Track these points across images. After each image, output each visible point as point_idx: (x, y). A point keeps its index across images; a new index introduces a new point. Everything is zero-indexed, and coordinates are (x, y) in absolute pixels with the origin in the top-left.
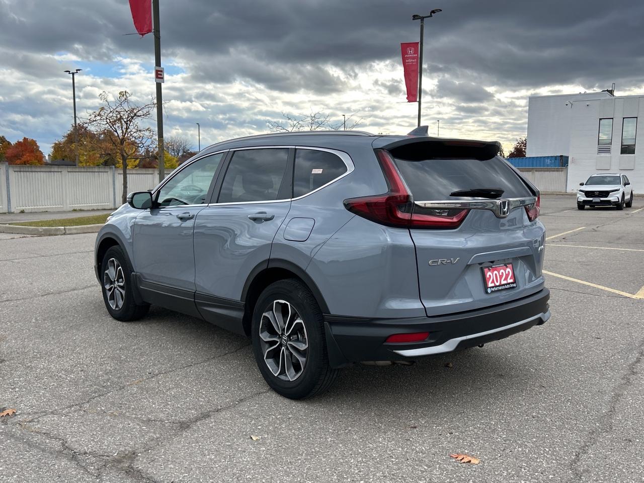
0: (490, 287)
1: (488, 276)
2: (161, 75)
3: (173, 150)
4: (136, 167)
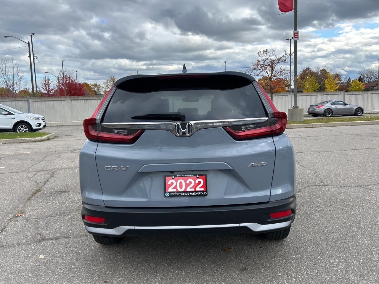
0: (169, 192)
1: (169, 183)
2: (297, 35)
3: (368, 77)
4: (337, 90)
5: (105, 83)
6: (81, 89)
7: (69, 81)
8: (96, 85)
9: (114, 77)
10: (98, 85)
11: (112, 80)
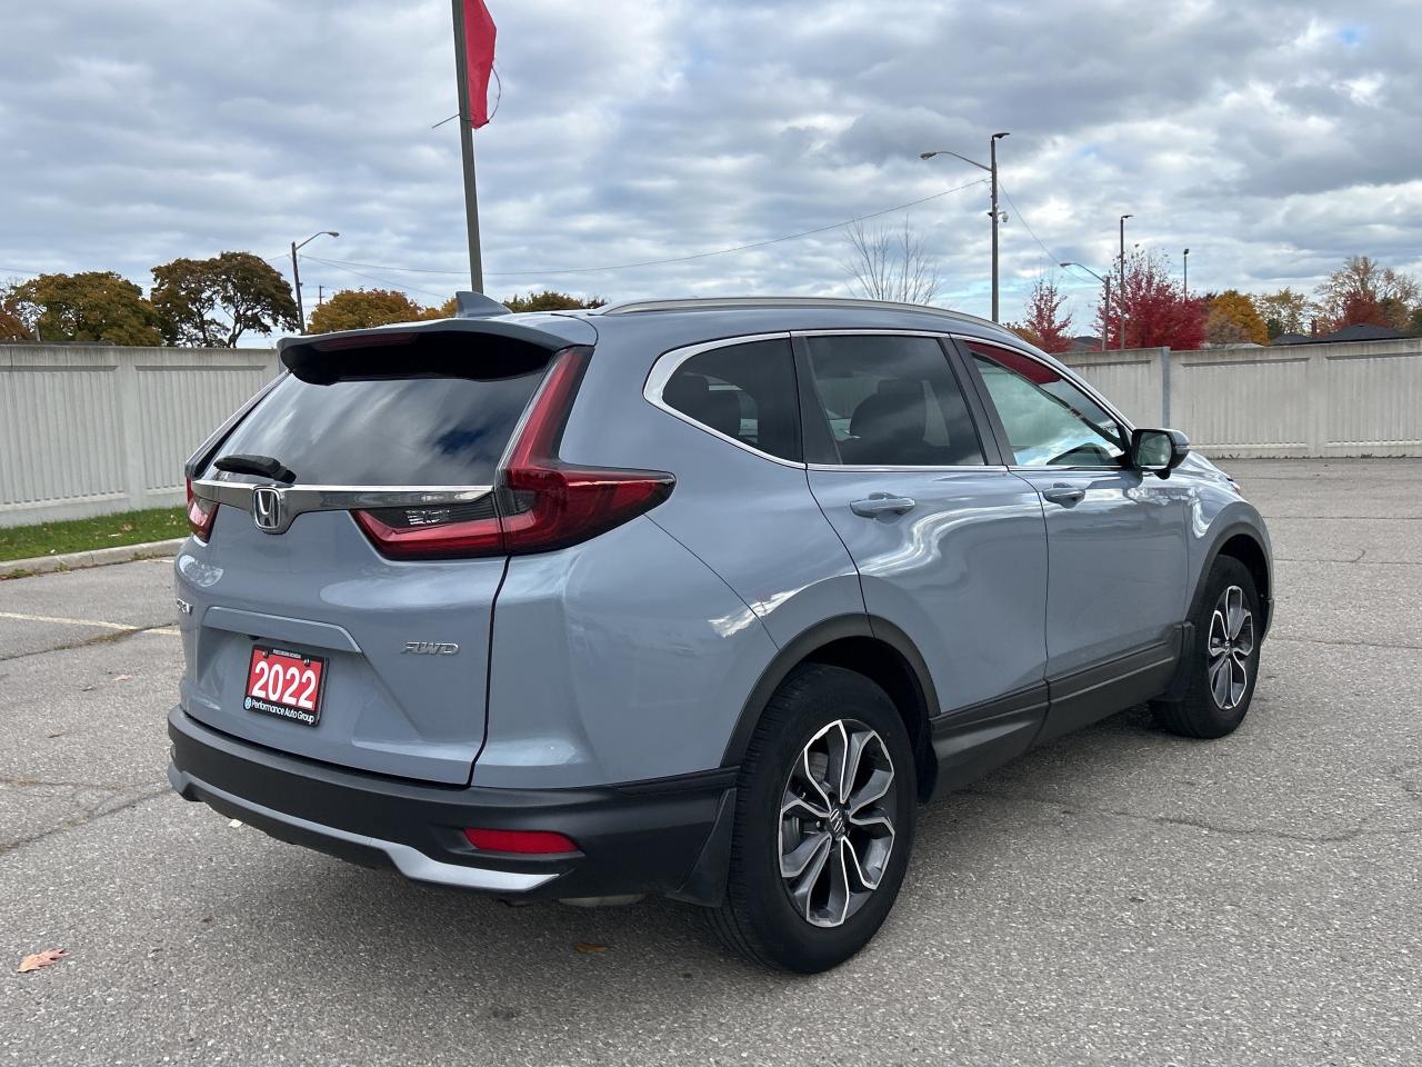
0: (253, 698)
1: (257, 671)
5: (1323, 287)
6: (1190, 320)
7: (1148, 291)
8: (1285, 298)
9: (1365, 259)
10: (1296, 298)
11: (1359, 275)
